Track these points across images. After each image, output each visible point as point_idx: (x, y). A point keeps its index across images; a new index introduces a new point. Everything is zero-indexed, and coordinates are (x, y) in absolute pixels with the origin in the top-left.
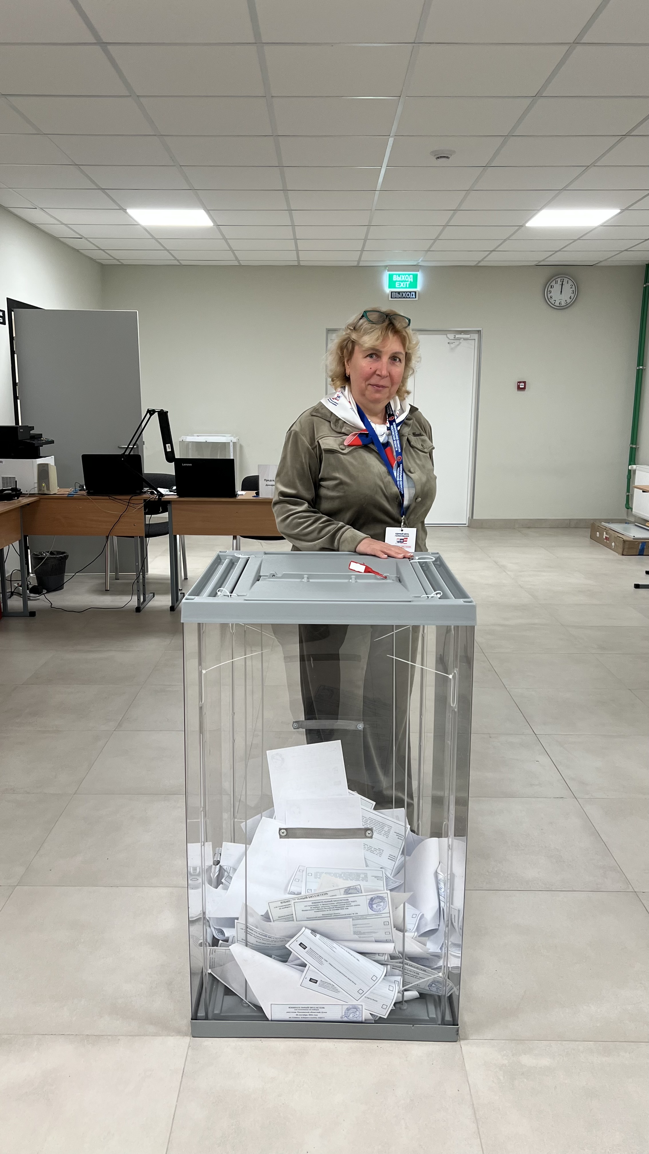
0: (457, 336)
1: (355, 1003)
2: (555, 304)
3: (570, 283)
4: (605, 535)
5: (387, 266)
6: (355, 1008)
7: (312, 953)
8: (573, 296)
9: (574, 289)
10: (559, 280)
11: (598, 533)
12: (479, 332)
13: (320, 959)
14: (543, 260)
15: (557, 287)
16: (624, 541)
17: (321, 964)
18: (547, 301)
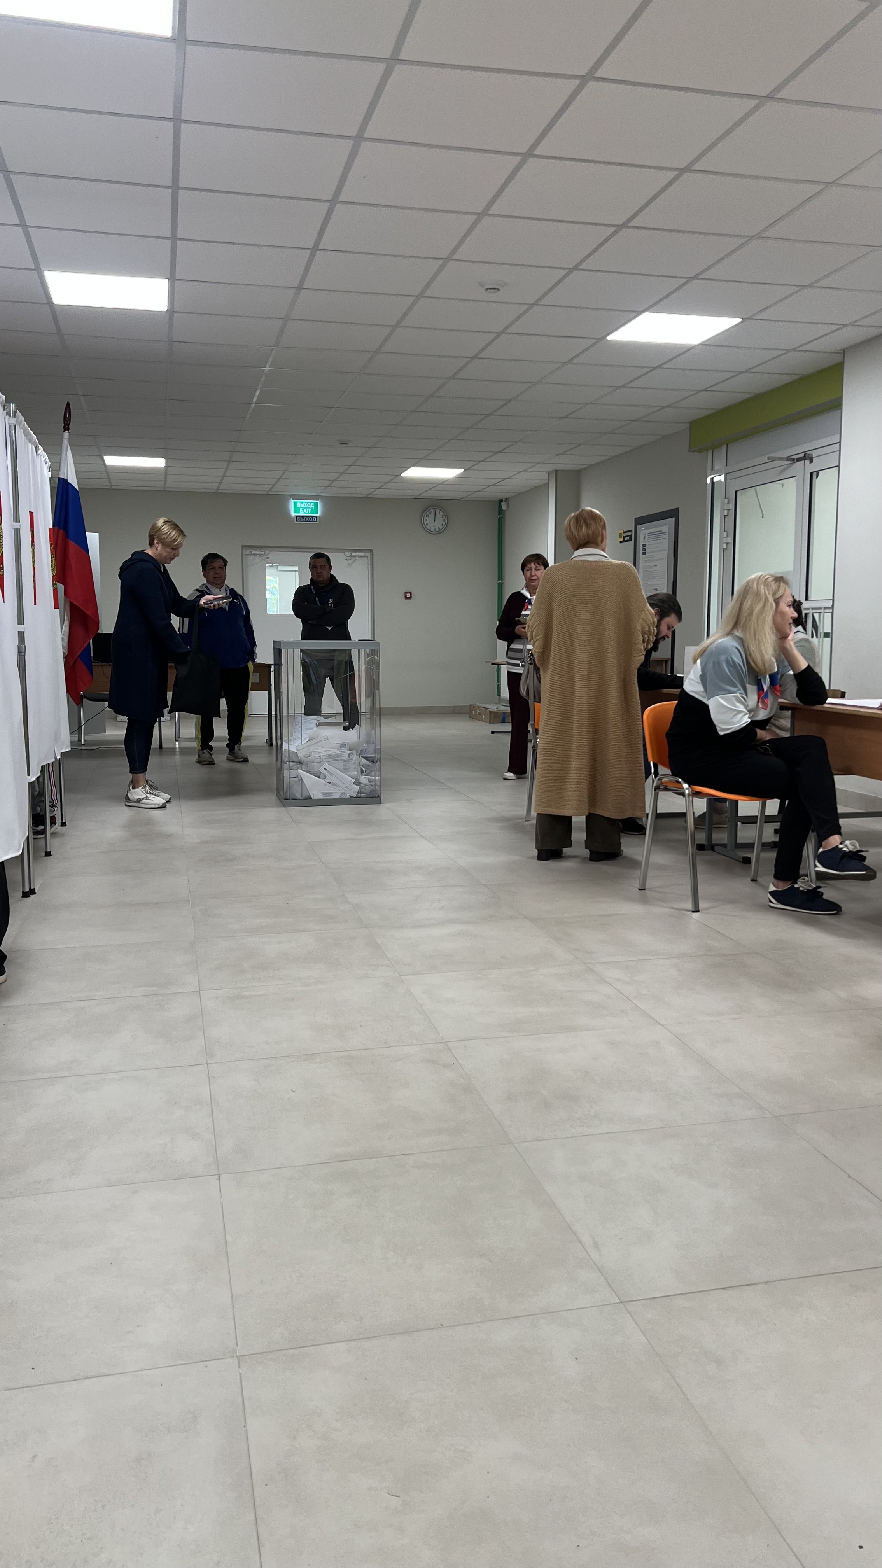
0: (353, 554)
1: (344, 791)
2: (431, 530)
3: (441, 513)
4: (478, 712)
5: (291, 495)
6: (344, 793)
7: (329, 772)
8: (444, 523)
9: (444, 518)
10: (432, 511)
11: (474, 711)
12: (371, 551)
13: (332, 774)
14: (418, 495)
15: (432, 516)
16: (490, 712)
17: (332, 776)
18: (424, 527)
